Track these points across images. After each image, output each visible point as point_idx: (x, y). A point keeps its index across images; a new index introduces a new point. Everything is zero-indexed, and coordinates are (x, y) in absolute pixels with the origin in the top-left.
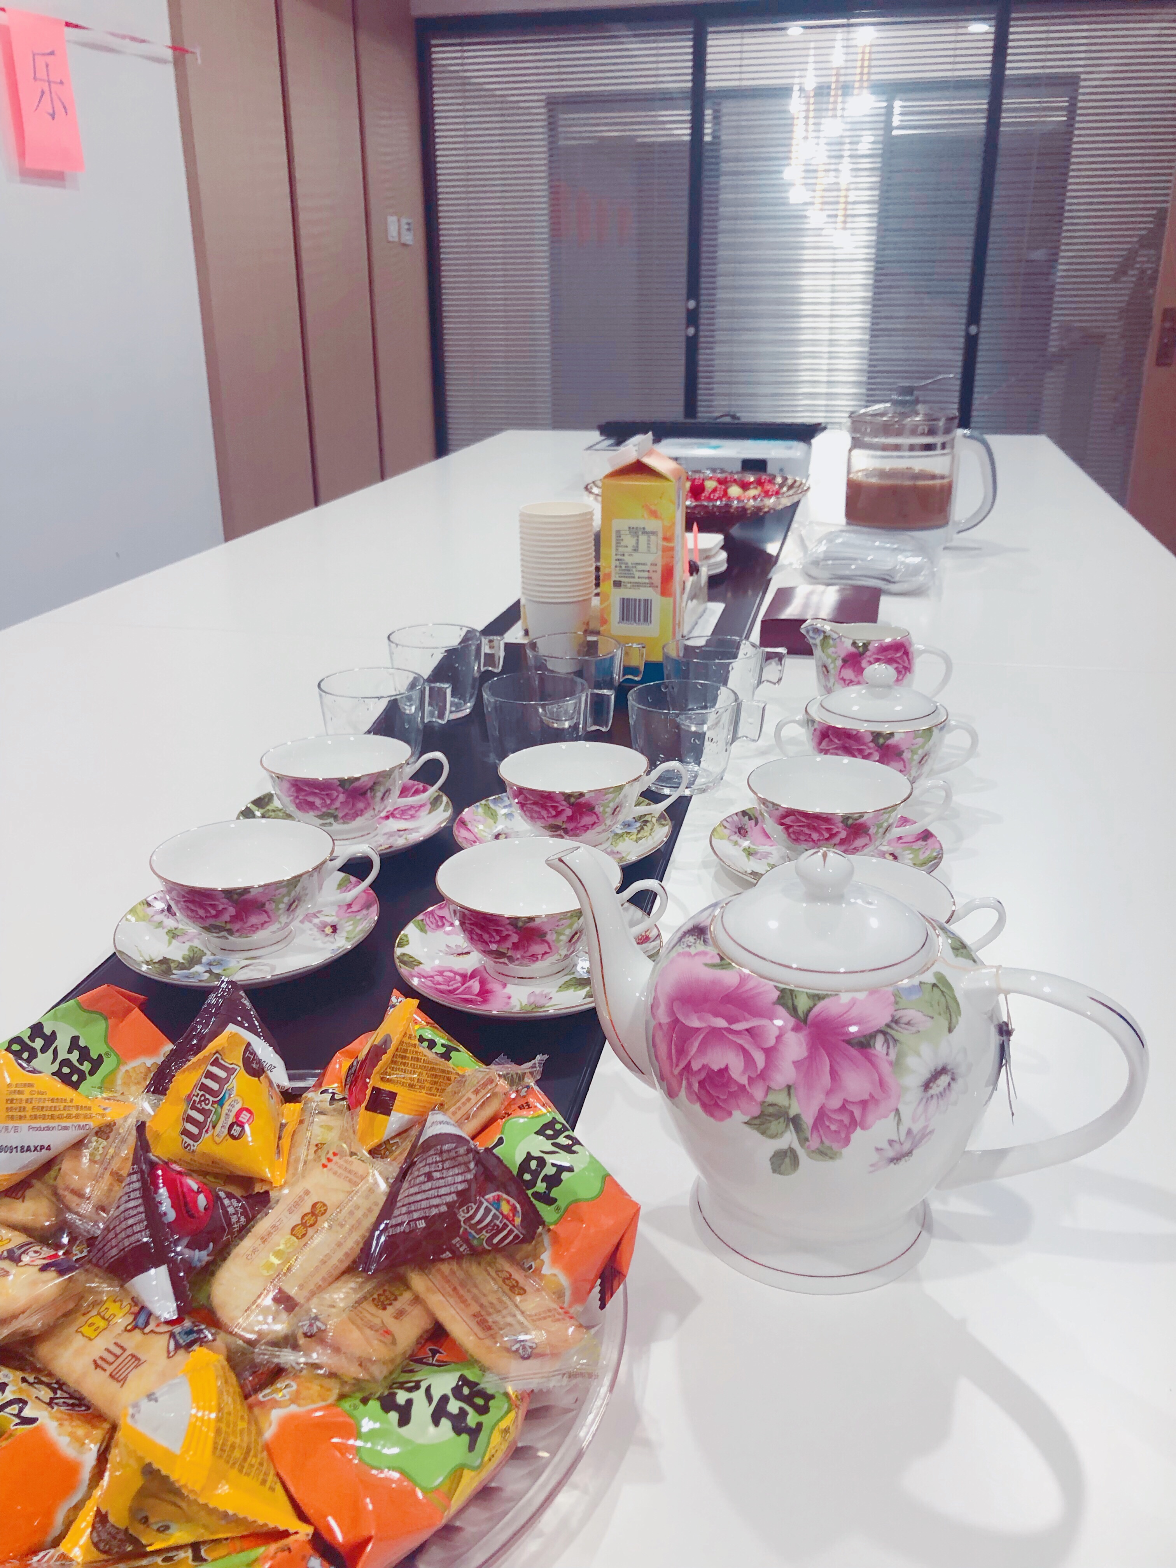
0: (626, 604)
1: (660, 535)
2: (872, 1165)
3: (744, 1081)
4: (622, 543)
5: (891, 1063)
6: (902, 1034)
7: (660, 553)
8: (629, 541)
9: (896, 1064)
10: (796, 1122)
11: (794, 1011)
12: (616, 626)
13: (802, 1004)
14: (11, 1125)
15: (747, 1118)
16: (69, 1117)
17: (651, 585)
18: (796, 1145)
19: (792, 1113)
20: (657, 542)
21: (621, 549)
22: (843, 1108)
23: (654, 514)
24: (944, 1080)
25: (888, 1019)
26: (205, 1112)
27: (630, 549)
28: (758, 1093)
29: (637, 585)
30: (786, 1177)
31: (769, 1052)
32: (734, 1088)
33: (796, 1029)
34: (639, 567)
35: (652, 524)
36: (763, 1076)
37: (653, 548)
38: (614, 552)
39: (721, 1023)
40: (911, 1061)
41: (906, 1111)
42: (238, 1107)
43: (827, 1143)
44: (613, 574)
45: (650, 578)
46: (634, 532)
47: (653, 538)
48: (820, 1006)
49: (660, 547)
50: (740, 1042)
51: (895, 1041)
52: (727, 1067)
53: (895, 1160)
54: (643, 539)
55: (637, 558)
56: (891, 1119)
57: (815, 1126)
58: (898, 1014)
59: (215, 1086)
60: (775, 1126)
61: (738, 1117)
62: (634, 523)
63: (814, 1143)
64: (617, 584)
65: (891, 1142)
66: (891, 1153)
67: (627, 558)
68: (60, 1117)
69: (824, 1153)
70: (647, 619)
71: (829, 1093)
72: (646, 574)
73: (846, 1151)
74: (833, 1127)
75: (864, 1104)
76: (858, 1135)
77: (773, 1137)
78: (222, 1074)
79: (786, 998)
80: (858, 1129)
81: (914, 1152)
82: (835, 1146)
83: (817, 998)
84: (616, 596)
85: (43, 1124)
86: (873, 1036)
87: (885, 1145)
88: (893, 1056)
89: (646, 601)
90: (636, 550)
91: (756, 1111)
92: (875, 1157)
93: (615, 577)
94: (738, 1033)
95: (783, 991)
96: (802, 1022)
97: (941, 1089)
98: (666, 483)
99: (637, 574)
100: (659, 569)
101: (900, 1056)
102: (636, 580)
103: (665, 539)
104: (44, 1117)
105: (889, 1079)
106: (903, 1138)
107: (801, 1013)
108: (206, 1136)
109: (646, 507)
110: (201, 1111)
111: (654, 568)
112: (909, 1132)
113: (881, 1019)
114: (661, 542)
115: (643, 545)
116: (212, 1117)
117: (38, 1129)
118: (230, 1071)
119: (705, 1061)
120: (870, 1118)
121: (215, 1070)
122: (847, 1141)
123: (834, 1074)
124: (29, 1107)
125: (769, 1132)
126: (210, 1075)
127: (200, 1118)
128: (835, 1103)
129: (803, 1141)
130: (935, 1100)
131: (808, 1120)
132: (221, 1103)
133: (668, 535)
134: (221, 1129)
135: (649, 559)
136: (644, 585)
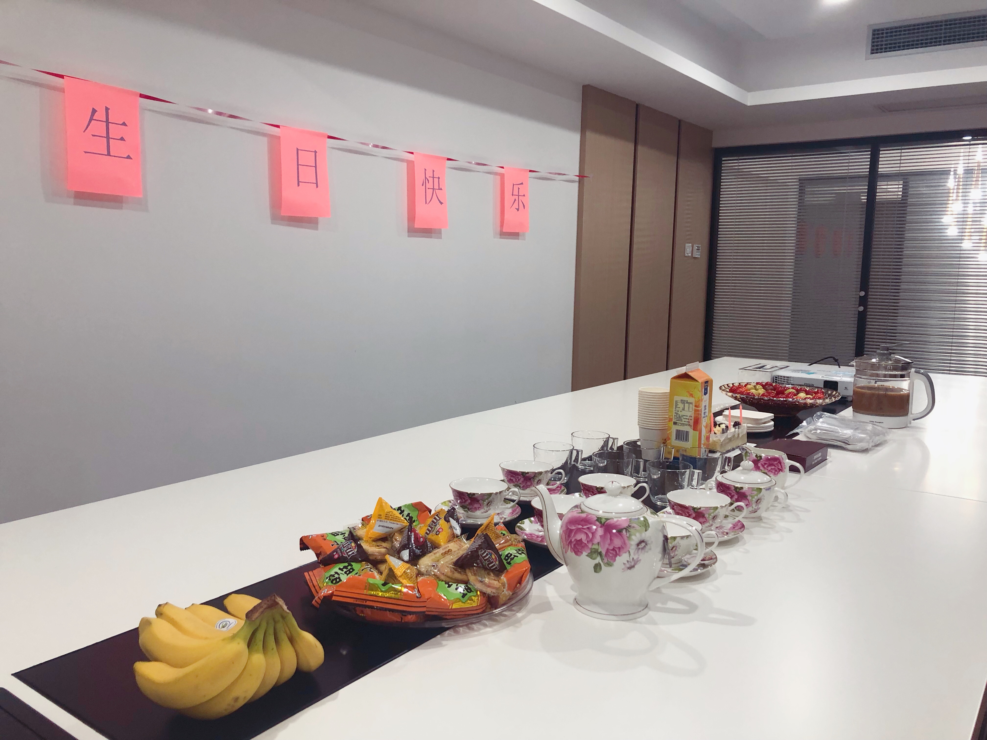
0: (678, 432)
1: (694, 404)
2: (623, 569)
3: (586, 542)
4: (678, 406)
5: (627, 537)
6: (632, 530)
7: (693, 412)
8: (681, 405)
9: (629, 538)
10: (600, 554)
11: (601, 523)
12: (674, 441)
13: (603, 521)
14: (386, 520)
15: (587, 554)
16: (399, 521)
17: (689, 425)
18: (601, 562)
19: (599, 551)
20: (692, 407)
21: (677, 409)
22: (613, 550)
23: (691, 395)
24: (643, 544)
25: (627, 525)
26: (432, 528)
27: (681, 409)
28: (590, 545)
29: (683, 425)
30: (600, 573)
31: (593, 534)
32: (583, 545)
33: (601, 527)
34: (685, 417)
35: (691, 400)
36: (591, 540)
37: (691, 410)
38: (674, 410)
39: (580, 527)
40: (633, 537)
41: (632, 552)
42: (440, 527)
43: (609, 560)
44: (673, 419)
45: (689, 422)
46: (683, 402)
47: (691, 405)
48: (608, 521)
49: (694, 409)
50: (585, 531)
51: (629, 531)
52: (581, 539)
53: (630, 568)
54: (687, 405)
55: (683, 413)
56: (627, 554)
57: (606, 555)
58: (630, 524)
59: (435, 521)
60: (594, 556)
61: (585, 554)
62: (685, 399)
63: (606, 561)
64: (675, 423)
65: (628, 561)
66: (628, 566)
67: (679, 413)
68: (397, 521)
69: (609, 565)
70: (687, 440)
71: (609, 545)
72: (687, 420)
73: (614, 563)
74: (611, 555)
75: (619, 548)
76: (618, 558)
77: (594, 559)
78: (438, 519)
79: (599, 519)
80: (618, 556)
81: (636, 566)
82: (611, 561)
83: (607, 519)
84: (674, 428)
85: (393, 522)
86: (622, 529)
87: (626, 562)
88: (628, 535)
89: (687, 432)
90: (684, 409)
91: (589, 552)
92: (623, 566)
93: (674, 420)
94: (584, 529)
95: (598, 518)
96: (603, 525)
97: (642, 547)
98: (697, 383)
99: (683, 420)
100: (693, 418)
101: (630, 535)
102: (683, 422)
103: (696, 406)
104: (393, 520)
105: (627, 541)
106: (631, 561)
107: (603, 523)
108: (430, 534)
109: (688, 392)
110: (431, 527)
111: (691, 418)
112: (633, 559)
113: (625, 525)
114: (694, 407)
115: (686, 408)
116: (433, 529)
117: (392, 523)
118: (440, 519)
119: (576, 538)
120: (621, 553)
121: (436, 517)
122: (615, 560)
123: (611, 539)
124: (391, 517)
125: (593, 557)
126: (435, 518)
127: (430, 529)
128: (611, 548)
129: (602, 560)
130: (640, 550)
131: (604, 553)
132: (436, 526)
133: (697, 405)
134: (434, 532)
135: (689, 414)
136: (686, 425)
